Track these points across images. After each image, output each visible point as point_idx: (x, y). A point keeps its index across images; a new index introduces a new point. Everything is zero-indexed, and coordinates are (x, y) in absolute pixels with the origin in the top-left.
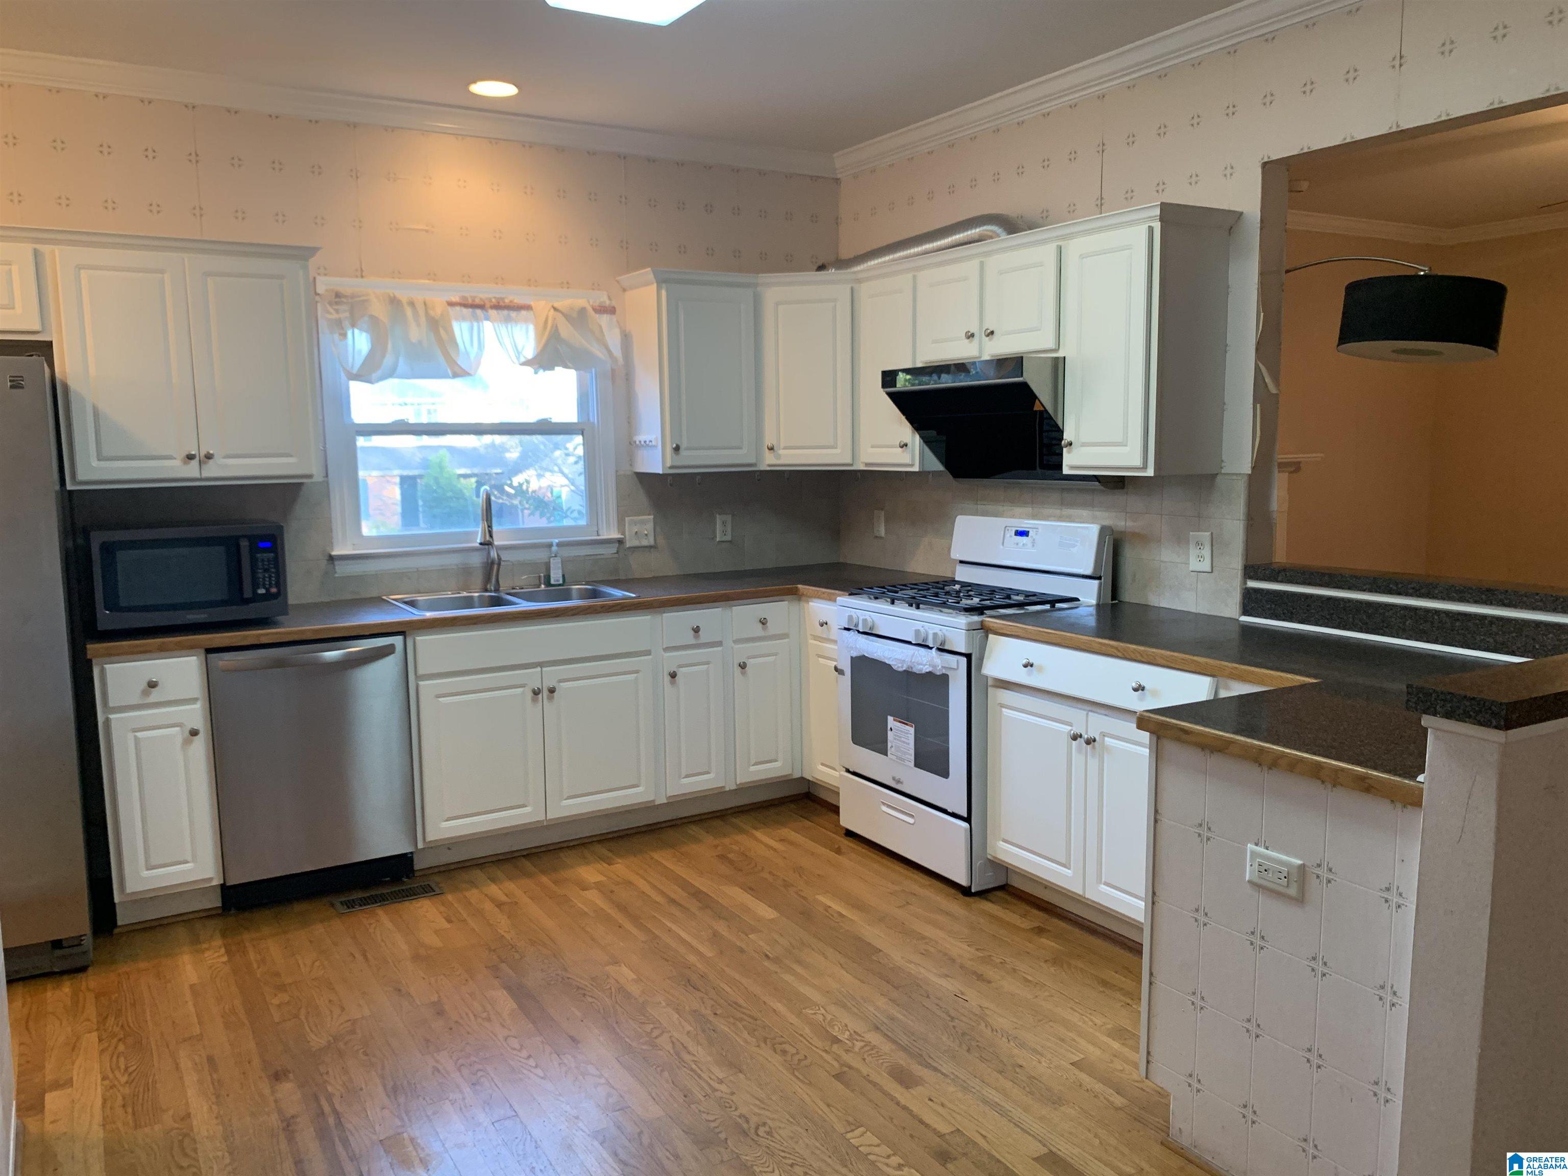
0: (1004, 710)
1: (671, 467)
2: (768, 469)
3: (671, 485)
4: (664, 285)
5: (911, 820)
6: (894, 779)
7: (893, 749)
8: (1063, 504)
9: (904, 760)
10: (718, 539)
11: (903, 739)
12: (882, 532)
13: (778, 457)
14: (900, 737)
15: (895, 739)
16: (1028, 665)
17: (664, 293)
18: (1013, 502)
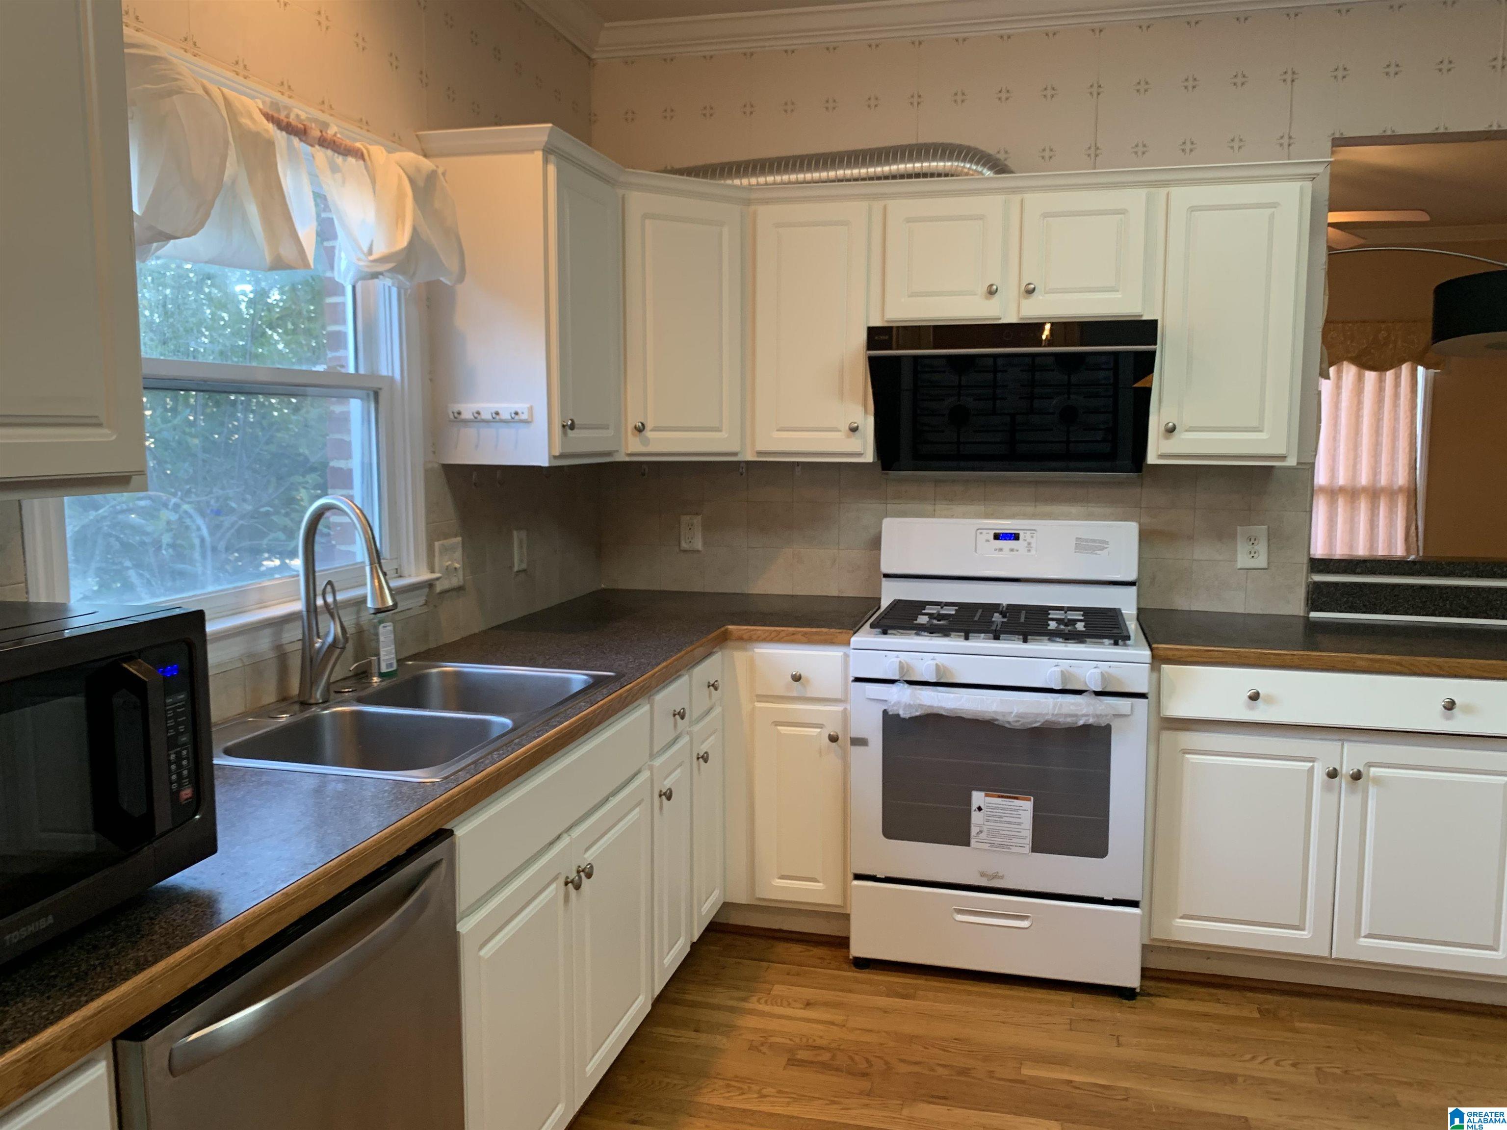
0: (1187, 756)
1: (562, 456)
2: (627, 459)
3: (475, 484)
4: (552, 158)
5: (1025, 924)
6: (983, 875)
7: (983, 836)
8: (1037, 500)
9: (1008, 847)
10: (516, 569)
11: (1005, 819)
12: (699, 545)
13: (646, 442)
14: (1001, 817)
15: (988, 821)
16: (1255, 697)
17: (552, 169)
18: (951, 499)
